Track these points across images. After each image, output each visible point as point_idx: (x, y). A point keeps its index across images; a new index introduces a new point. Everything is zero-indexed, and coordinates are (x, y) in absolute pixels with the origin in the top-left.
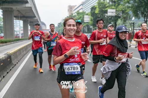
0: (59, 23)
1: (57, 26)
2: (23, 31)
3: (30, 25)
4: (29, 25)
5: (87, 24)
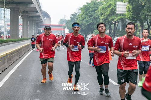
0: (72, 15)
1: (70, 19)
2: (9, 27)
3: (22, 16)
4: (20, 17)
5: (122, 17)
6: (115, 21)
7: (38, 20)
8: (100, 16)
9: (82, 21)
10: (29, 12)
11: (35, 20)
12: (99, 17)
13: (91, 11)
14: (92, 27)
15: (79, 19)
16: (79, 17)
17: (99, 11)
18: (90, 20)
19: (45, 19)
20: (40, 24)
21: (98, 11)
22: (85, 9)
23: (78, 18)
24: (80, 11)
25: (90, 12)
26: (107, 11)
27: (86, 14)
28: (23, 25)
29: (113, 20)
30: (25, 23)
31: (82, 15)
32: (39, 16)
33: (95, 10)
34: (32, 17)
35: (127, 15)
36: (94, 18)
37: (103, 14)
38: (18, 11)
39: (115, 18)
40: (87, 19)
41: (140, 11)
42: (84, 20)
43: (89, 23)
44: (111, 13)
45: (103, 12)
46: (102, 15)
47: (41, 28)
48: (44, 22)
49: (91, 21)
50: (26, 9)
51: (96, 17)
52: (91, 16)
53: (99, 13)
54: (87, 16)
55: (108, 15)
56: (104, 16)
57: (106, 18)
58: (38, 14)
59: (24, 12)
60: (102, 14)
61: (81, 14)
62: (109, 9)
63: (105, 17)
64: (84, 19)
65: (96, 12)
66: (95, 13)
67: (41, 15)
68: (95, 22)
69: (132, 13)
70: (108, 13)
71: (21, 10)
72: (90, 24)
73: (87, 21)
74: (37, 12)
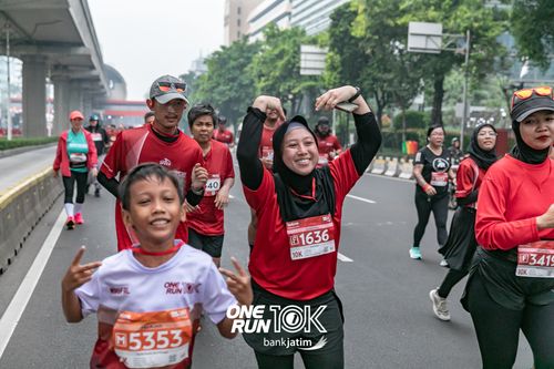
0: (183, 77)
2: (20, 105)
3: (52, 79)
4: (48, 80)
5: (312, 83)
6: (294, 95)
7: (93, 90)
8: (256, 80)
9: (208, 94)
10: (70, 68)
11: (86, 89)
12: (252, 82)
13: (233, 68)
14: (235, 108)
15: (201, 88)
16: (200, 82)
17: (254, 68)
18: (230, 90)
19: (111, 86)
20: (97, 99)
21: (252, 68)
22: (216, 63)
23: (198, 86)
24: (205, 68)
25: (229, 70)
26: (275, 67)
27: (220, 76)
28: (55, 102)
29: (289, 91)
30: (61, 94)
31: (210, 78)
32: (97, 79)
33: (244, 65)
34: (80, 80)
35: (327, 79)
36: (241, 86)
37: (263, 76)
38: (44, 64)
39: (294, 87)
40: (222, 88)
41: (360, 69)
42: (216, 90)
43: (227, 98)
44: (285, 74)
45: (264, 71)
46: (263, 79)
47: (101, 108)
48: (108, 94)
49: (233, 94)
50: (64, 61)
51: (246, 82)
52: (233, 80)
53: (255, 72)
54: (222, 80)
55: (277, 78)
56: (267, 80)
57: (273, 85)
58: (94, 73)
59: (56, 67)
60: (260, 75)
61: (206, 74)
62: (280, 63)
63: (270, 82)
64: (214, 88)
65: (246, 69)
66: (242, 73)
67: (102, 77)
68: (244, 95)
69: (341, 73)
70: (277, 74)
71: (50, 62)
72: (230, 100)
73: (222, 93)
74: (93, 67)
